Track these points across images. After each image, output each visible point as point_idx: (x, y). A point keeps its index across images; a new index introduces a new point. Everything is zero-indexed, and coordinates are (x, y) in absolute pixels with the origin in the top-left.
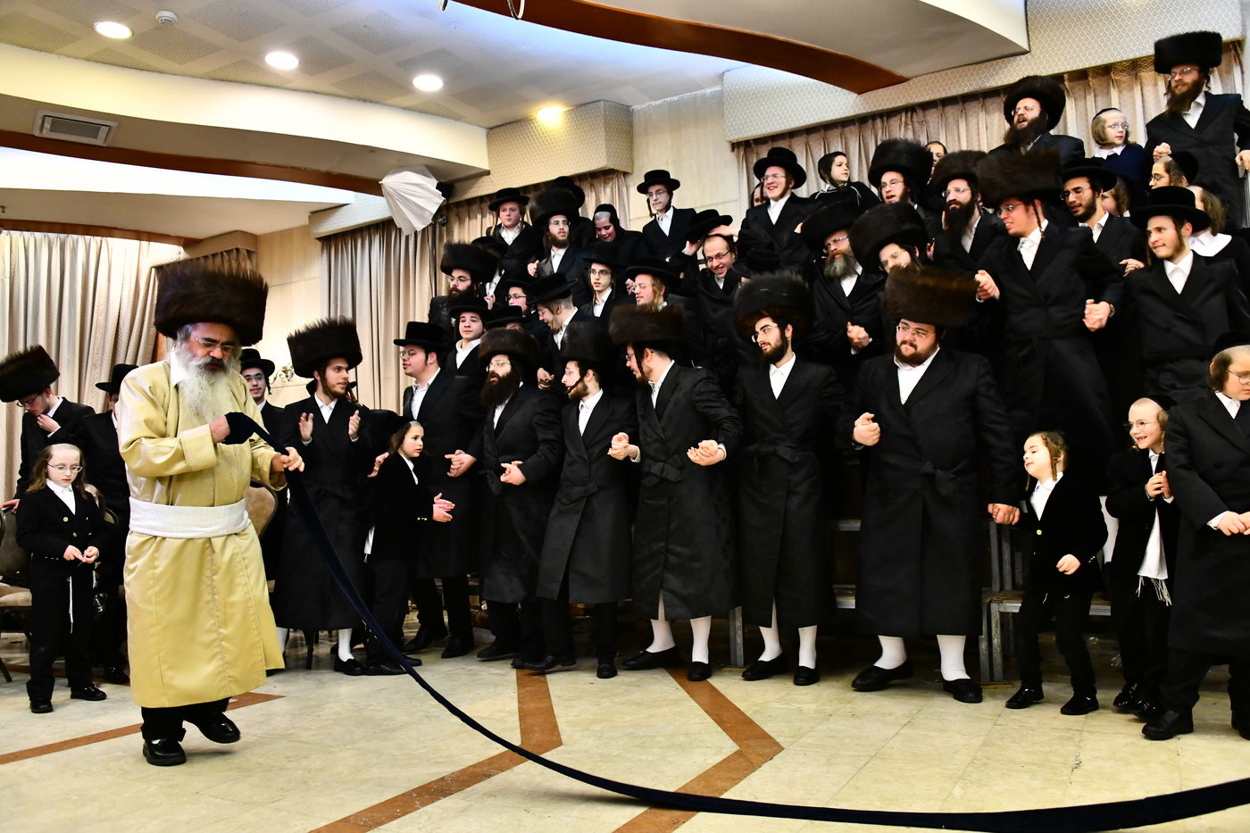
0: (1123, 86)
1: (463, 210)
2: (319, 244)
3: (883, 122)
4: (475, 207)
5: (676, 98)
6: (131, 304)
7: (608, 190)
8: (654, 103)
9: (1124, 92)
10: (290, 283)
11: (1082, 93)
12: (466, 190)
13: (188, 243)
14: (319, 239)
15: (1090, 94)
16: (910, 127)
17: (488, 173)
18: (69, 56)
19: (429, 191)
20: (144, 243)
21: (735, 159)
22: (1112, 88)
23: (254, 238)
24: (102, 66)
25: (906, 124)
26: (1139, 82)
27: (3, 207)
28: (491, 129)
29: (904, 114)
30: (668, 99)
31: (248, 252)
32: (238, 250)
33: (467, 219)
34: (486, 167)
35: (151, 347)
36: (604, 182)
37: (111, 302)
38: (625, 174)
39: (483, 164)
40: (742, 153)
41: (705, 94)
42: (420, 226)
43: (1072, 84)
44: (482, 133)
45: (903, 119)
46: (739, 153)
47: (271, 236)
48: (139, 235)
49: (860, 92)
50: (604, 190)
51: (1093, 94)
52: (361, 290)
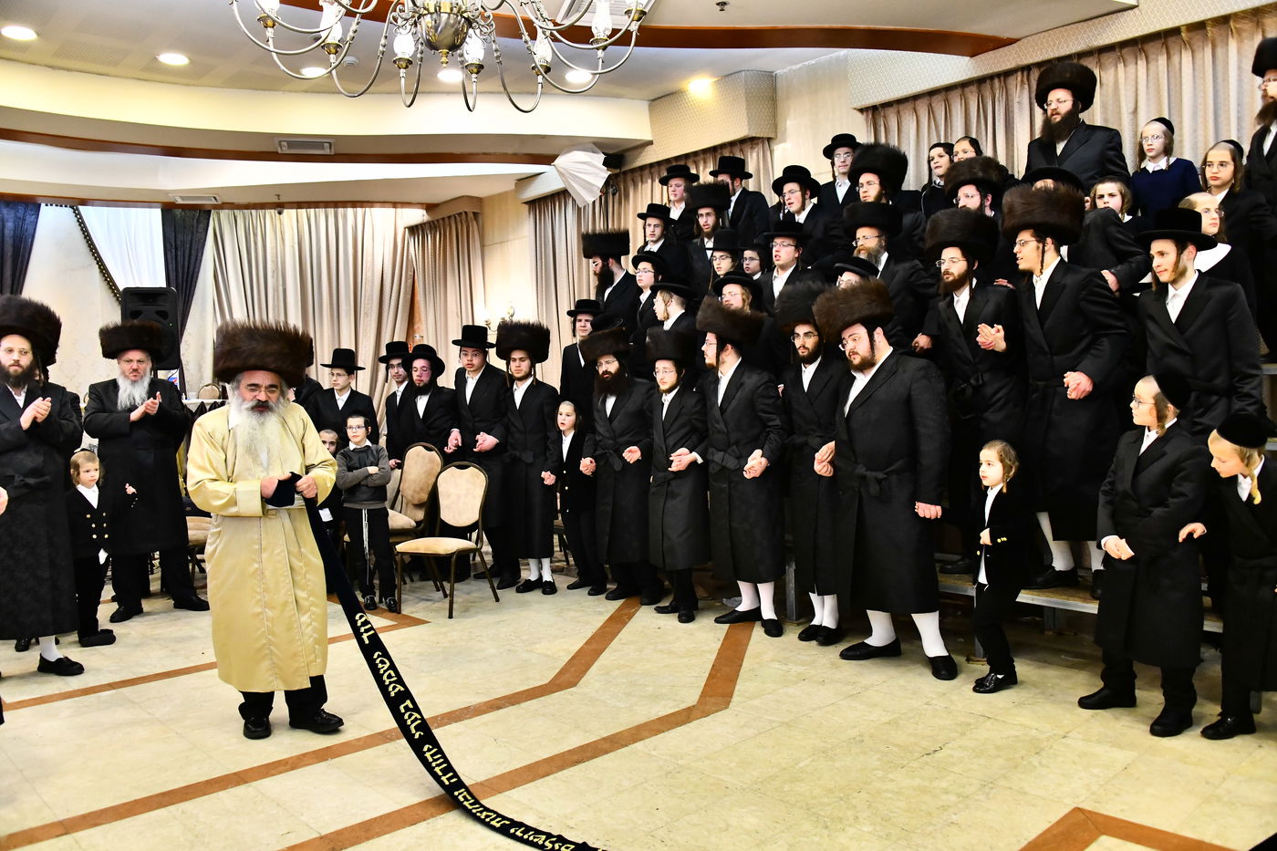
0: (1244, 35)
1: (637, 174)
2: (527, 207)
3: (1000, 81)
4: (646, 172)
5: (813, 62)
6: (391, 260)
7: (755, 155)
8: (794, 67)
9: (1246, 41)
10: (508, 241)
11: (1201, 43)
12: (634, 160)
13: (430, 207)
14: (526, 203)
15: (1207, 45)
16: (1026, 86)
17: (651, 143)
18: (291, 91)
19: (596, 167)
20: (399, 210)
21: (865, 122)
22: (1230, 39)
23: (479, 201)
24: (316, 94)
25: (1022, 81)
26: (1260, 30)
27: (279, 196)
28: (653, 100)
29: (1019, 74)
30: (807, 63)
31: (475, 214)
32: (466, 213)
33: (640, 184)
34: (648, 137)
35: (409, 296)
36: (752, 148)
37: (375, 263)
38: (769, 139)
39: (645, 135)
40: (870, 116)
41: (839, 57)
42: (590, 199)
43: (1190, 35)
44: (645, 105)
45: (1019, 79)
46: (867, 116)
47: (491, 198)
48: (395, 205)
49: (972, 55)
50: (751, 155)
51: (1210, 45)
52: (560, 248)
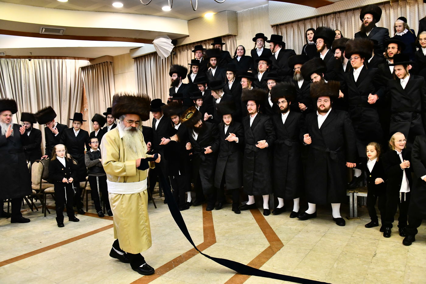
0: (411, 4)
1: (181, 48)
2: (133, 60)
3: (325, 17)
4: (185, 47)
5: (252, 8)
6: (74, 80)
7: (229, 41)
8: (244, 10)
9: (411, 7)
10: (125, 73)
11: (396, 7)
12: (181, 42)
13: (91, 60)
14: (133, 58)
15: (399, 7)
16: (334, 19)
17: (188, 36)
18: (48, 8)
19: (169, 44)
20: (77, 60)
21: (273, 30)
22: (407, 6)
23: (112, 58)
24: (59, 10)
25: (333, 18)
26: (417, 3)
27: (31, 53)
28: (189, 20)
29: (332, 15)
30: (250, 9)
31: (110, 62)
32: (107, 62)
33: (182, 51)
34: (187, 34)
35: (82, 94)
36: (228, 39)
37: (68, 80)
38: (235, 36)
40: (275, 28)
41: (262, 7)
42: (166, 56)
43: (393, 4)
44: (186, 22)
45: (332, 16)
46: (274, 28)
47: (117, 57)
48: (75, 58)
49: (317, 7)
50: (228, 42)
51: (400, 8)
52: (148, 75)
